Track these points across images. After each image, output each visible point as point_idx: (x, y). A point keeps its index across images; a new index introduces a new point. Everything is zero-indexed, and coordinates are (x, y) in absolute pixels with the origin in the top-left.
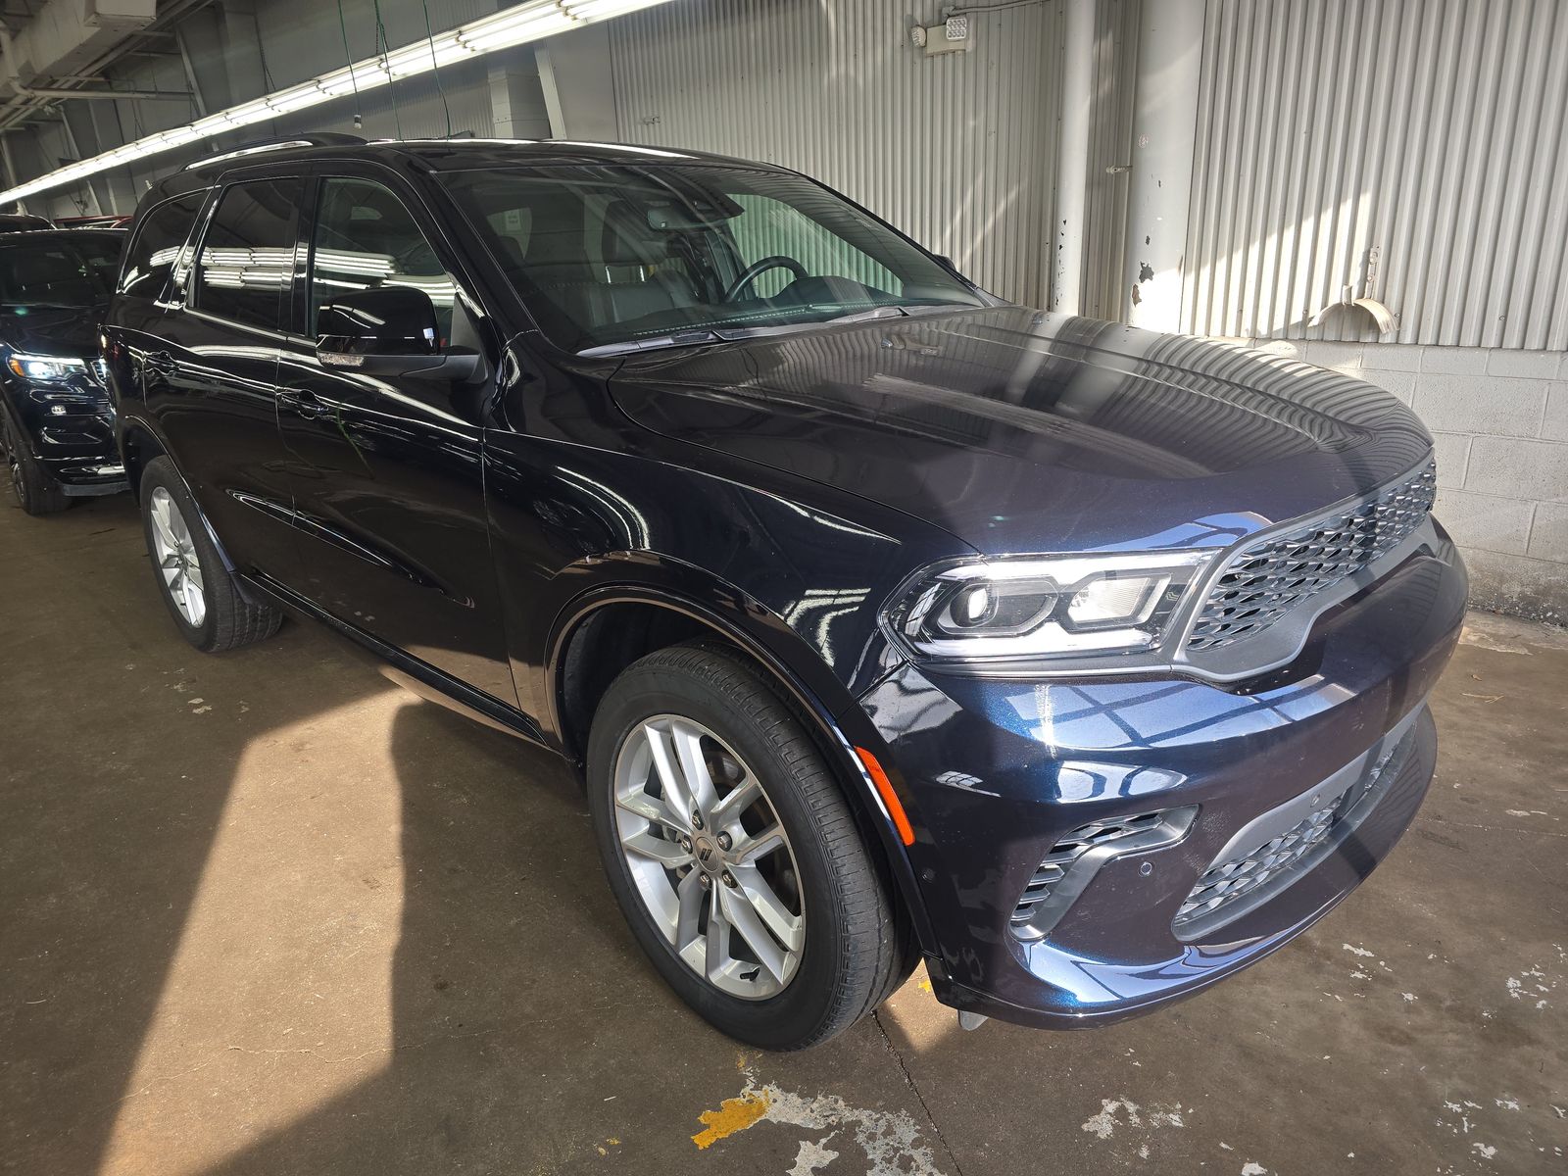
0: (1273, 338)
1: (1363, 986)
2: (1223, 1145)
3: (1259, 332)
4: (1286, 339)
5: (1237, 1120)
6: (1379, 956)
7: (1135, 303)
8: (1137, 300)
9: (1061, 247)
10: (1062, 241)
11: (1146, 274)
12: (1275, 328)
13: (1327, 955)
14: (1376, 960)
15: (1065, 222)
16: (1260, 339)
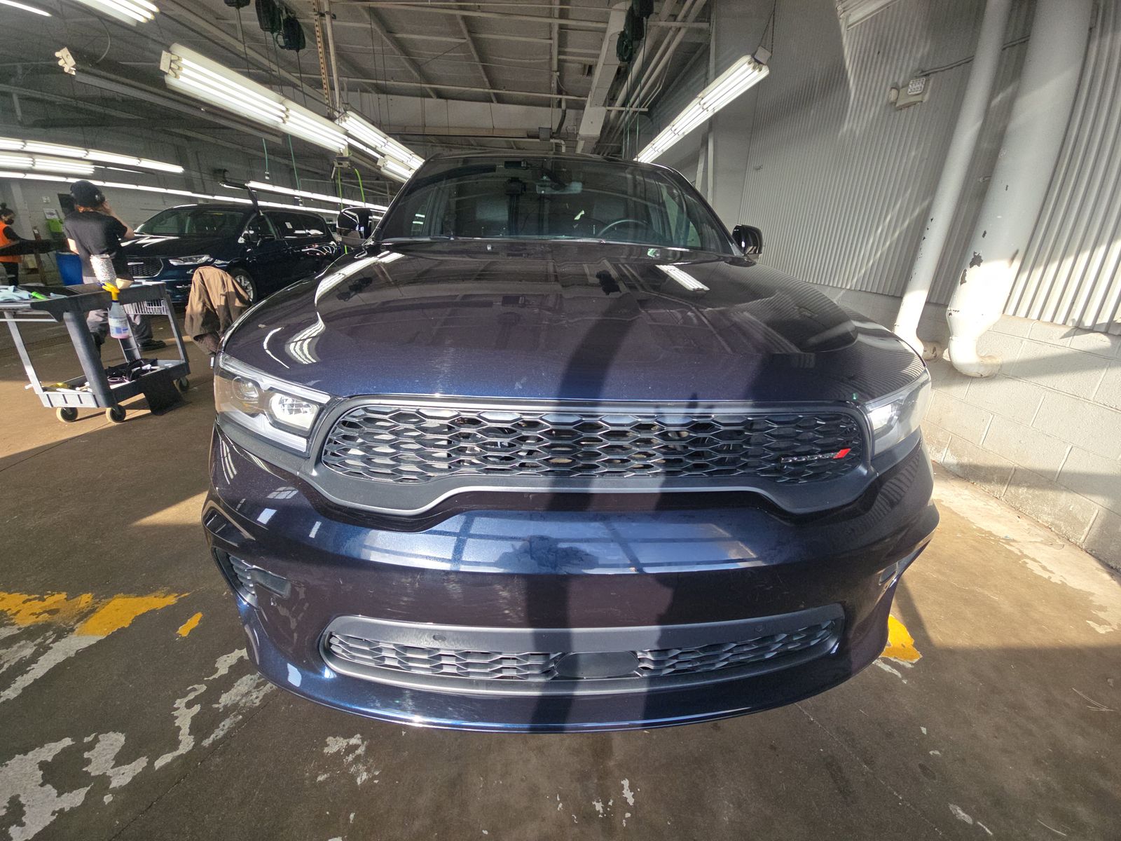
0: (1095, 330)
1: (589, 816)
2: (352, 816)
3: (1083, 324)
4: (1106, 333)
5: (382, 811)
6: (634, 809)
7: (961, 284)
8: (963, 281)
9: (924, 238)
10: (927, 234)
11: (977, 261)
12: (1099, 322)
13: (604, 775)
14: (629, 809)
15: (932, 220)
16: (1081, 329)
